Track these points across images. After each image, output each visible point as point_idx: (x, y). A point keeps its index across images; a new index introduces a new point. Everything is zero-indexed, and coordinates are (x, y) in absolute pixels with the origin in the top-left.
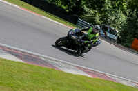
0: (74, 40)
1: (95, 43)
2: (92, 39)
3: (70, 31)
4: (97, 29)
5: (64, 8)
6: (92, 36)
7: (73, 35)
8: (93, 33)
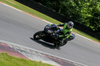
0: (50, 34)
1: (69, 38)
2: (66, 34)
3: (47, 26)
4: (71, 25)
5: (92, 28)
6: (66, 31)
7: (49, 29)
8: (67, 28)
